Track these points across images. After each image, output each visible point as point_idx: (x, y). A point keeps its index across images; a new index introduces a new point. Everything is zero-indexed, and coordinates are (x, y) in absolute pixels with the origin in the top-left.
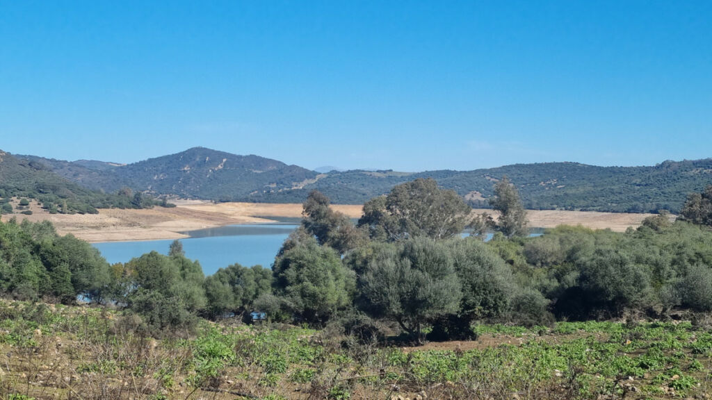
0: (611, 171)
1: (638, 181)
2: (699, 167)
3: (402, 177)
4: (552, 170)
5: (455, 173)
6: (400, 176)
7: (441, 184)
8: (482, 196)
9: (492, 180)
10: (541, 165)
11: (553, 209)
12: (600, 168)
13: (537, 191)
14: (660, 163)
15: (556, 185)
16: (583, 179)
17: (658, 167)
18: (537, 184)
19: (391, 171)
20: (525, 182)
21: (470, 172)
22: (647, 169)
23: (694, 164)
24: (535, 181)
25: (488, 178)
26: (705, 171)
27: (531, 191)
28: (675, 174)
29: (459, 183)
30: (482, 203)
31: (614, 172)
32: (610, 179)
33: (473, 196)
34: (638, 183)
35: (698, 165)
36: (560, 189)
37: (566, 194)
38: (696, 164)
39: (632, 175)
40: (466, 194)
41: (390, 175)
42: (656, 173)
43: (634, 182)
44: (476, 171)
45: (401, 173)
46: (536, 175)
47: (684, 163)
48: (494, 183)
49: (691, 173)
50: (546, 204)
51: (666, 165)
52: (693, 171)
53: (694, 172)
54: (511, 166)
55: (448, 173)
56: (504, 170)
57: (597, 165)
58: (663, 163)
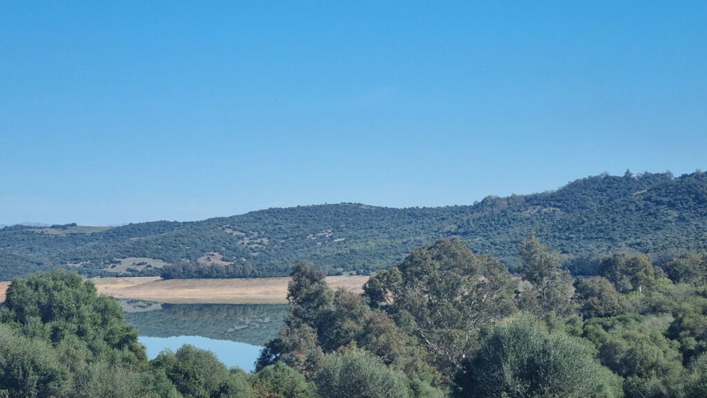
0: (409, 214)
1: (454, 228)
2: (537, 204)
3: (92, 234)
4: (324, 216)
5: (176, 225)
6: (89, 232)
7: (159, 242)
8: (223, 260)
9: (235, 233)
10: (307, 209)
11: (338, 274)
12: (394, 211)
13: (306, 249)
14: (480, 201)
15: (332, 238)
16: (371, 228)
17: (477, 207)
18: (303, 237)
19: (74, 225)
20: (286, 236)
21: (198, 223)
22: (462, 210)
23: (527, 201)
24: (301, 232)
25: (229, 231)
26: (545, 210)
27: (297, 249)
28: (505, 215)
29: (186, 240)
30: (231, 269)
31: (415, 216)
32: (411, 226)
33: (209, 259)
34: (453, 230)
35: (535, 202)
36: (339, 243)
37: (352, 251)
38: (531, 200)
39: (443, 219)
40: (199, 257)
41: (75, 232)
42: (476, 215)
43: (446, 229)
44: (209, 221)
45: (90, 227)
46: (301, 225)
47: (512, 200)
48: (239, 238)
49: (526, 214)
50: (328, 268)
51: (489, 203)
52: (528, 211)
53: (530, 212)
54: (262, 212)
55: (164, 225)
56: (252, 219)
57: (389, 207)
58: (483, 201)
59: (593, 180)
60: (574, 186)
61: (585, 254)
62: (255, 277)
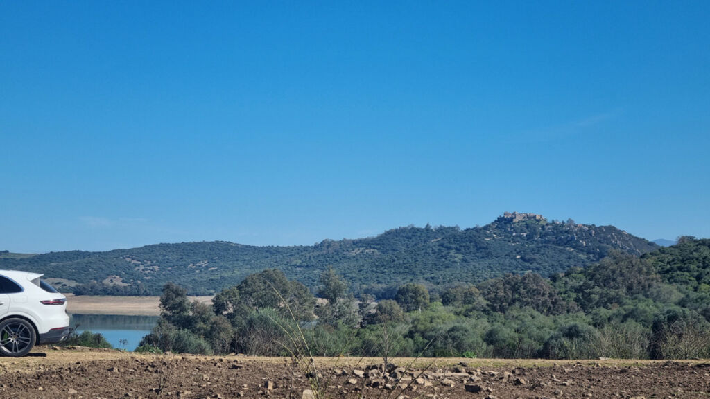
0: (266, 251)
1: (299, 262)
2: (361, 247)
3: (21, 260)
4: (203, 251)
5: (87, 254)
6: (19, 258)
7: (73, 267)
8: (123, 281)
9: (133, 262)
10: (189, 244)
12: (255, 248)
13: (187, 275)
14: (319, 243)
15: (207, 268)
16: (237, 260)
17: (317, 247)
18: (185, 266)
19: (7, 252)
20: (172, 265)
21: (106, 253)
22: (306, 249)
23: (354, 244)
24: (184, 263)
25: (128, 260)
26: (367, 251)
27: (180, 275)
28: (337, 254)
29: (94, 266)
30: (129, 289)
31: (271, 253)
32: (267, 260)
33: (112, 281)
34: (298, 264)
35: (360, 245)
36: (212, 271)
37: (222, 278)
38: (356, 243)
39: (291, 255)
40: (104, 279)
41: (7, 257)
42: (316, 253)
43: (293, 263)
44: (114, 252)
45: (19, 254)
46: (184, 257)
47: (344, 241)
48: (136, 265)
49: (353, 254)
50: (203, 289)
51: (326, 244)
52: (355, 251)
53: (357, 251)
54: (155, 246)
55: (78, 254)
56: (147, 251)
57: (251, 245)
58: (322, 243)
59: (403, 230)
60: (388, 233)
61: (393, 284)
62: (147, 295)
